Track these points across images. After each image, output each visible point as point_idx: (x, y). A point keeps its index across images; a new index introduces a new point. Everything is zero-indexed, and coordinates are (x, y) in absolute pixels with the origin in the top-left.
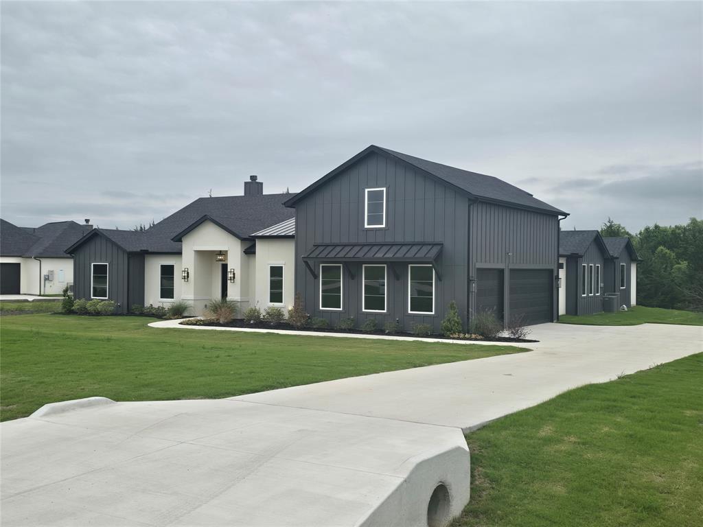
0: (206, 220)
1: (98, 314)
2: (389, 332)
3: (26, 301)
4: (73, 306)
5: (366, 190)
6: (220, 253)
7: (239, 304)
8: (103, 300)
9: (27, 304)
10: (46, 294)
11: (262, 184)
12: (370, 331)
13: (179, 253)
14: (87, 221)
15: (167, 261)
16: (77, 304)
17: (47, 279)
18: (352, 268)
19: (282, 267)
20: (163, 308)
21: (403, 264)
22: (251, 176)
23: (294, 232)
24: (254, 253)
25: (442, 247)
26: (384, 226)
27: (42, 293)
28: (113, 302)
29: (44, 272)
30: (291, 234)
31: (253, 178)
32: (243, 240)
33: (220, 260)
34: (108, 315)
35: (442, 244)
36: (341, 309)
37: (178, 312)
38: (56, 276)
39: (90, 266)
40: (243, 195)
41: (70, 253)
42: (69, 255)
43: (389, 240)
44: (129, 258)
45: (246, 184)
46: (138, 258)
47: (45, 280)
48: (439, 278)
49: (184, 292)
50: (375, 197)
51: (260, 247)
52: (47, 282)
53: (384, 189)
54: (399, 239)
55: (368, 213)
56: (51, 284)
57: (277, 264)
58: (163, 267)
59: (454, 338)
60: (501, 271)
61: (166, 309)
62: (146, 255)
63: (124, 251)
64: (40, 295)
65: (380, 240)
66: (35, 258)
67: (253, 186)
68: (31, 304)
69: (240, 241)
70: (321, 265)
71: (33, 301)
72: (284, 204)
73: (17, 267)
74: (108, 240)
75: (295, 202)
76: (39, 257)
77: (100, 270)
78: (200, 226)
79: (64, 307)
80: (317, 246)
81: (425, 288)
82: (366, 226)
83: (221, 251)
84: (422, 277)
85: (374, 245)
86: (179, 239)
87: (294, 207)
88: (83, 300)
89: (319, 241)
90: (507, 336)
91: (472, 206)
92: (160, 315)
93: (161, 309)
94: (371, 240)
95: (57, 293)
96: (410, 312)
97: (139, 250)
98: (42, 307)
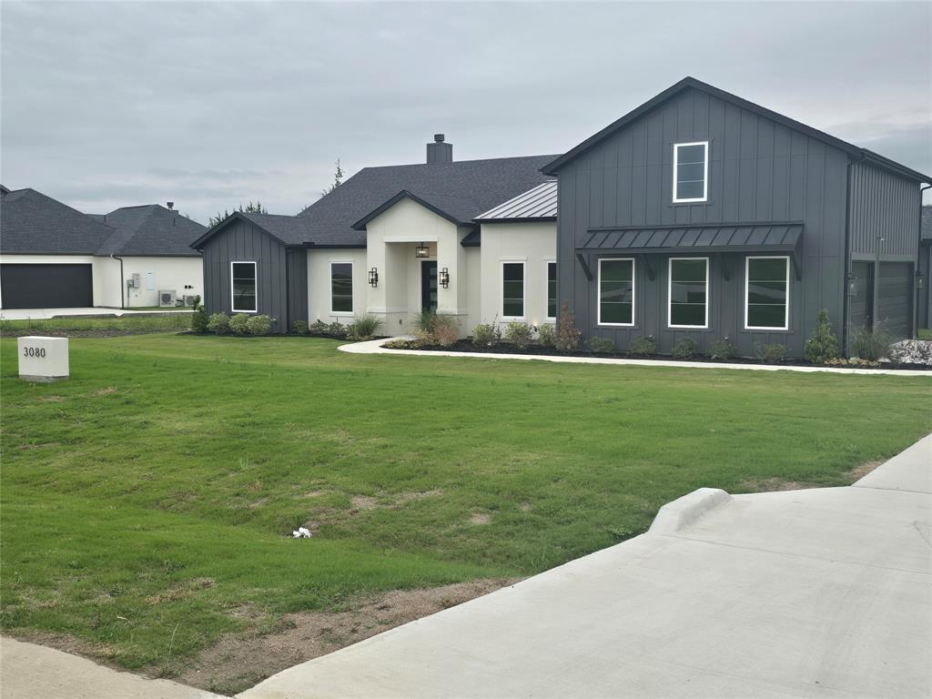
0: (404, 197)
1: (246, 333)
2: (717, 358)
3: (113, 316)
4: (209, 323)
5: (676, 146)
6: (422, 245)
7: (455, 318)
8: (251, 315)
9: (115, 320)
10: (131, 306)
11: (451, 146)
12: (687, 357)
13: (362, 246)
14: (170, 205)
15: (342, 258)
16: (215, 319)
17: (131, 285)
18: (652, 264)
19: (522, 264)
20: (340, 325)
21: (738, 256)
22: (436, 136)
23: (555, 211)
24: (478, 244)
25: (803, 230)
26: (705, 199)
27: (125, 306)
28: (267, 317)
29: (128, 277)
30: (550, 215)
31: (439, 138)
32: (461, 225)
33: (423, 256)
34: (261, 336)
35: (803, 225)
36: (633, 324)
37: (366, 330)
38: (143, 282)
39: (229, 266)
40: (424, 161)
41: (198, 248)
42: (195, 252)
43: (713, 219)
44: (287, 254)
45: (429, 146)
46: (298, 254)
47: (129, 286)
48: (797, 276)
49: (369, 302)
50: (691, 157)
51: (487, 236)
52: (131, 290)
53: (706, 144)
54: (730, 218)
55: (678, 180)
56: (137, 292)
57: (513, 259)
58: (335, 267)
59: (831, 366)
60: (871, 265)
61: (345, 326)
62: (308, 250)
63: (280, 243)
64: (123, 308)
65: (697, 219)
66: (114, 256)
67: (439, 149)
68: (120, 321)
69: (455, 226)
70: (600, 260)
71: (123, 316)
72: (542, 170)
73: (88, 268)
74: (255, 228)
75: (557, 167)
76: (119, 256)
77: (244, 273)
78: (396, 206)
79: (195, 325)
80: (593, 232)
81: (773, 293)
82: (675, 200)
83: (422, 243)
84: (768, 274)
85: (689, 228)
86: (362, 226)
87: (556, 176)
88: (222, 316)
89: (596, 225)
90: (908, 361)
91: (853, 167)
92: (341, 335)
93: (336, 326)
94: (682, 220)
95: (146, 305)
96: (747, 327)
97: (300, 242)
98: (139, 324)
